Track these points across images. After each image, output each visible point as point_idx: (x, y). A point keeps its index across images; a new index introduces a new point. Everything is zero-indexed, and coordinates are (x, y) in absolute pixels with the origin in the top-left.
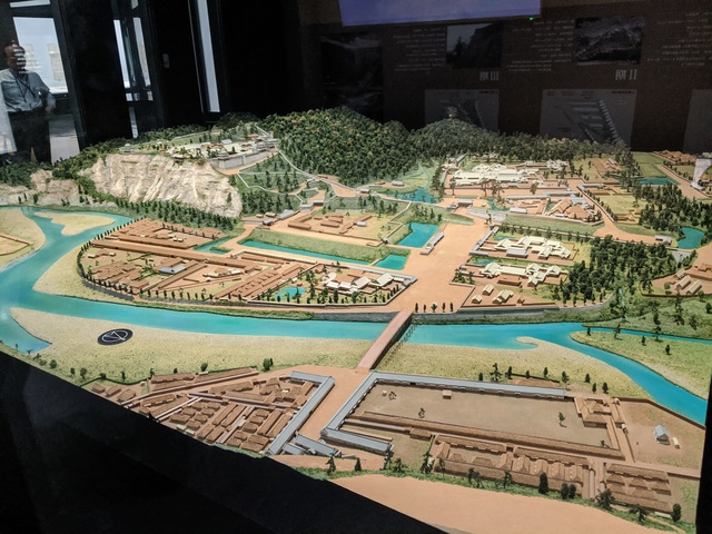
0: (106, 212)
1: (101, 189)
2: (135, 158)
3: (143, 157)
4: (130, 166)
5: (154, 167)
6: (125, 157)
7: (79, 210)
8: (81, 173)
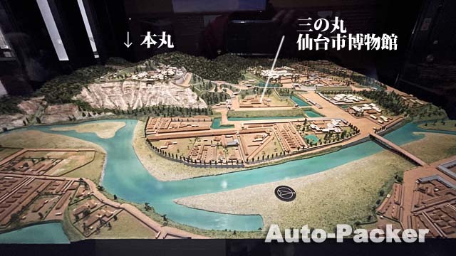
1: (95, 106)
2: (111, 84)
3: (116, 83)
4: (110, 90)
5: (128, 88)
6: (103, 85)
7: (85, 121)
8: (75, 98)
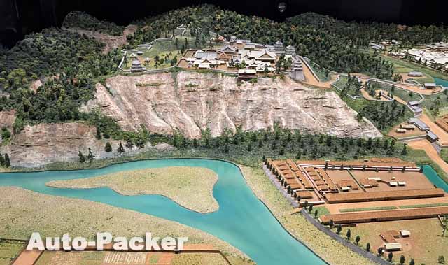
0: (161, 158)
1: (128, 127)
3: (164, 75)
4: (154, 91)
5: (190, 88)
6: (138, 79)
7: (113, 163)
8: (84, 109)
